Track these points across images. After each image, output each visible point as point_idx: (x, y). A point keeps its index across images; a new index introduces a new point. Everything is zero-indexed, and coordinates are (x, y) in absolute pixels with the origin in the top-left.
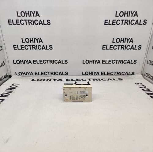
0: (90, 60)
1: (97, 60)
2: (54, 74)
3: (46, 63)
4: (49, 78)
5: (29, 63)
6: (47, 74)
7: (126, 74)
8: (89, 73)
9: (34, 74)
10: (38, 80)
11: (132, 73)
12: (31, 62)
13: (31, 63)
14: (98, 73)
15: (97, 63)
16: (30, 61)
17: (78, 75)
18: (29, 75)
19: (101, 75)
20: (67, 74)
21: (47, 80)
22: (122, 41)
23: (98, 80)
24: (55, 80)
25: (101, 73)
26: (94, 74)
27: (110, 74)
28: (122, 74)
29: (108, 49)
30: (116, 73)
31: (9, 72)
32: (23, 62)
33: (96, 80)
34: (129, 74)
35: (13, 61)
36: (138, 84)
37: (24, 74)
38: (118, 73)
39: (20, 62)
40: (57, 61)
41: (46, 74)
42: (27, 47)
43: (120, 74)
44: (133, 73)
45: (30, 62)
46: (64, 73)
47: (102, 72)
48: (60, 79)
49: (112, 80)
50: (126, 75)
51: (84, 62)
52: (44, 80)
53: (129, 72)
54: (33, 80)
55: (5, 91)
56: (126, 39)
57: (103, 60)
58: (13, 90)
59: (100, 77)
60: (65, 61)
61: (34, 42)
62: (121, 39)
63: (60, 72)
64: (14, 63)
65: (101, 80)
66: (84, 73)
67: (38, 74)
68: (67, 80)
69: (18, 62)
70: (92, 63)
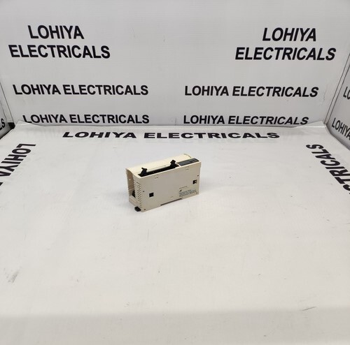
0: (203, 87)
1: (221, 87)
2: (115, 120)
3: (94, 93)
4: (105, 130)
5: (53, 93)
6: (98, 121)
7: (287, 122)
8: (200, 120)
9: (68, 119)
10: (77, 135)
11: (303, 120)
12: (58, 91)
13: (60, 93)
14: (221, 120)
15: (221, 95)
16: (55, 86)
17: (174, 123)
18: (56, 122)
19: (229, 123)
20: (146, 120)
21: (100, 135)
22: (288, 37)
23: (220, 136)
24: (118, 136)
25: (230, 120)
26: (211, 120)
27: (249, 122)
28: (278, 123)
29: (251, 58)
30: (265, 120)
31: (7, 114)
32: (39, 89)
33: (217, 135)
34: (295, 123)
35: (14, 86)
36: (314, 147)
37: (45, 121)
38: (270, 120)
39: (32, 90)
40: (122, 87)
41: (96, 120)
42: (43, 51)
43: (273, 122)
44: (305, 121)
45: (56, 90)
46: (140, 119)
47: (230, 117)
48: (129, 134)
49: (253, 137)
50: (288, 124)
51: (190, 91)
52: (93, 134)
53: (297, 118)
54: (66, 135)
55: (3, 162)
56: (299, 31)
57: (235, 87)
58: (22, 160)
59: (227, 129)
60: (142, 87)
61: (61, 36)
62: (287, 29)
63: (130, 116)
64: (17, 93)
65: (227, 136)
66: (188, 120)
67: (77, 120)
68: (147, 136)
69: (26, 89)
70: (208, 94)
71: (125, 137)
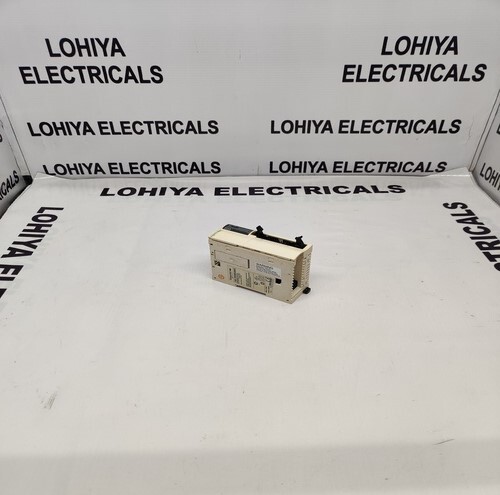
0: (297, 122)
1: (321, 122)
2: (172, 169)
3: (142, 132)
4: (159, 184)
5: (84, 134)
6: (149, 171)
7: (417, 169)
8: (292, 168)
9: (106, 169)
10: (121, 193)
11: (439, 166)
12: (91, 130)
13: (93, 134)
14: (323, 167)
15: (322, 132)
16: (86, 124)
17: (255, 172)
18: (90, 173)
19: (334, 171)
20: (216, 168)
21: (153, 192)
22: (418, 49)
23: (322, 190)
24: (177, 192)
25: (335, 167)
26: (309, 168)
27: (363, 169)
28: (404, 170)
29: (364, 81)
30: (385, 166)
31: (21, 164)
32: (65, 129)
33: (317, 190)
34: (427, 171)
35: (29, 124)
36: (455, 206)
37: (74, 172)
38: (392, 167)
39: (55, 128)
40: (181, 124)
41: (146, 170)
42: (69, 75)
43: (396, 169)
44: (442, 167)
45: (88, 129)
46: (208, 168)
47: (336, 163)
48: (193, 189)
49: (369, 192)
50: (418, 172)
51: (278, 127)
52: (143, 191)
53: (430, 163)
54: (105, 193)
55: (21, 235)
56: (434, 40)
57: (342, 122)
58: (46, 231)
59: (330, 180)
60: (209, 124)
61: (93, 53)
62: (416, 38)
63: (194, 164)
64: (33, 134)
65: (331, 190)
66: (276, 167)
67: (119, 170)
68: (218, 192)
69: (46, 129)
70: (304, 132)
71: (188, 194)
